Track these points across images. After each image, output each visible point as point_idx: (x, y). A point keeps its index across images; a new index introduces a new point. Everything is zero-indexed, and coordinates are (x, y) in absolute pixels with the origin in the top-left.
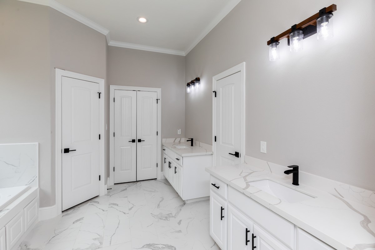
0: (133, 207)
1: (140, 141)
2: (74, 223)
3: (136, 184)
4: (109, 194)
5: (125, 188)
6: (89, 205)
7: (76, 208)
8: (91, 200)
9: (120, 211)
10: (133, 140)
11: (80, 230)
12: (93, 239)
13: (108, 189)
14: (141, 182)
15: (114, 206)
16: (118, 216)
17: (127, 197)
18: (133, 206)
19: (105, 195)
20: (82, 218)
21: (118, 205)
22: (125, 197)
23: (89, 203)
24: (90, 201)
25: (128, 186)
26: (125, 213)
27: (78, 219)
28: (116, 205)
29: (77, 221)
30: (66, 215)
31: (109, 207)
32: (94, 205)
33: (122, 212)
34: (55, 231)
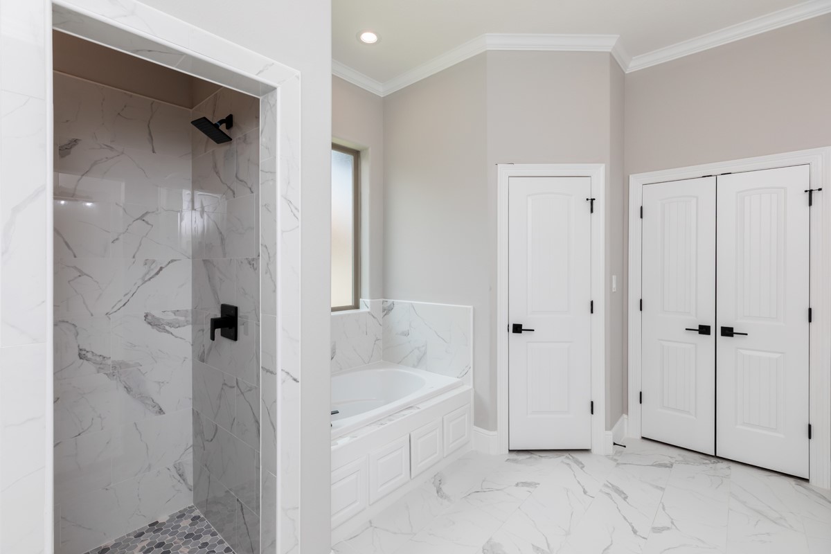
0: (668, 528)
1: (728, 332)
2: (517, 485)
3: (711, 465)
4: (615, 457)
5: (667, 462)
6: (562, 462)
7: (535, 456)
8: (569, 452)
9: (625, 518)
10: (701, 327)
11: (519, 508)
12: (533, 545)
13: (615, 444)
14: (732, 465)
15: (614, 495)
16: (614, 529)
17: (662, 489)
18: (670, 525)
19: (607, 456)
20: (536, 484)
21: (625, 498)
22: (657, 487)
23: (563, 458)
24: (567, 454)
25: (681, 459)
26: (635, 532)
27: (529, 481)
28: (623, 496)
29: (525, 484)
30: (515, 461)
31: (601, 491)
32: (570, 468)
33: (630, 524)
34: (483, 481)
